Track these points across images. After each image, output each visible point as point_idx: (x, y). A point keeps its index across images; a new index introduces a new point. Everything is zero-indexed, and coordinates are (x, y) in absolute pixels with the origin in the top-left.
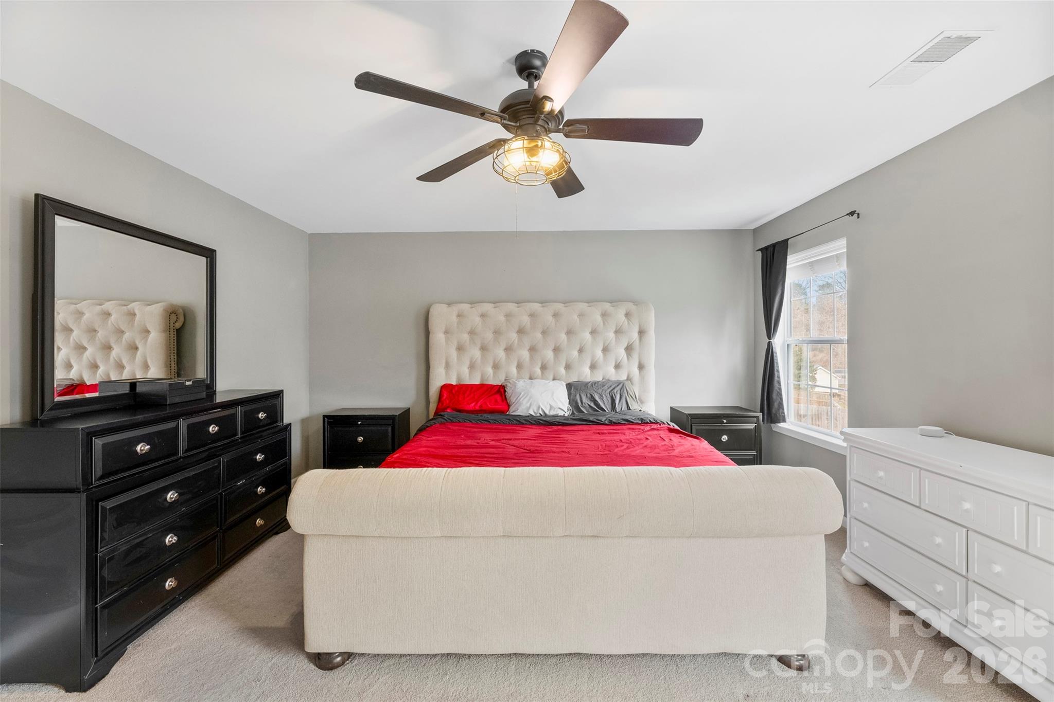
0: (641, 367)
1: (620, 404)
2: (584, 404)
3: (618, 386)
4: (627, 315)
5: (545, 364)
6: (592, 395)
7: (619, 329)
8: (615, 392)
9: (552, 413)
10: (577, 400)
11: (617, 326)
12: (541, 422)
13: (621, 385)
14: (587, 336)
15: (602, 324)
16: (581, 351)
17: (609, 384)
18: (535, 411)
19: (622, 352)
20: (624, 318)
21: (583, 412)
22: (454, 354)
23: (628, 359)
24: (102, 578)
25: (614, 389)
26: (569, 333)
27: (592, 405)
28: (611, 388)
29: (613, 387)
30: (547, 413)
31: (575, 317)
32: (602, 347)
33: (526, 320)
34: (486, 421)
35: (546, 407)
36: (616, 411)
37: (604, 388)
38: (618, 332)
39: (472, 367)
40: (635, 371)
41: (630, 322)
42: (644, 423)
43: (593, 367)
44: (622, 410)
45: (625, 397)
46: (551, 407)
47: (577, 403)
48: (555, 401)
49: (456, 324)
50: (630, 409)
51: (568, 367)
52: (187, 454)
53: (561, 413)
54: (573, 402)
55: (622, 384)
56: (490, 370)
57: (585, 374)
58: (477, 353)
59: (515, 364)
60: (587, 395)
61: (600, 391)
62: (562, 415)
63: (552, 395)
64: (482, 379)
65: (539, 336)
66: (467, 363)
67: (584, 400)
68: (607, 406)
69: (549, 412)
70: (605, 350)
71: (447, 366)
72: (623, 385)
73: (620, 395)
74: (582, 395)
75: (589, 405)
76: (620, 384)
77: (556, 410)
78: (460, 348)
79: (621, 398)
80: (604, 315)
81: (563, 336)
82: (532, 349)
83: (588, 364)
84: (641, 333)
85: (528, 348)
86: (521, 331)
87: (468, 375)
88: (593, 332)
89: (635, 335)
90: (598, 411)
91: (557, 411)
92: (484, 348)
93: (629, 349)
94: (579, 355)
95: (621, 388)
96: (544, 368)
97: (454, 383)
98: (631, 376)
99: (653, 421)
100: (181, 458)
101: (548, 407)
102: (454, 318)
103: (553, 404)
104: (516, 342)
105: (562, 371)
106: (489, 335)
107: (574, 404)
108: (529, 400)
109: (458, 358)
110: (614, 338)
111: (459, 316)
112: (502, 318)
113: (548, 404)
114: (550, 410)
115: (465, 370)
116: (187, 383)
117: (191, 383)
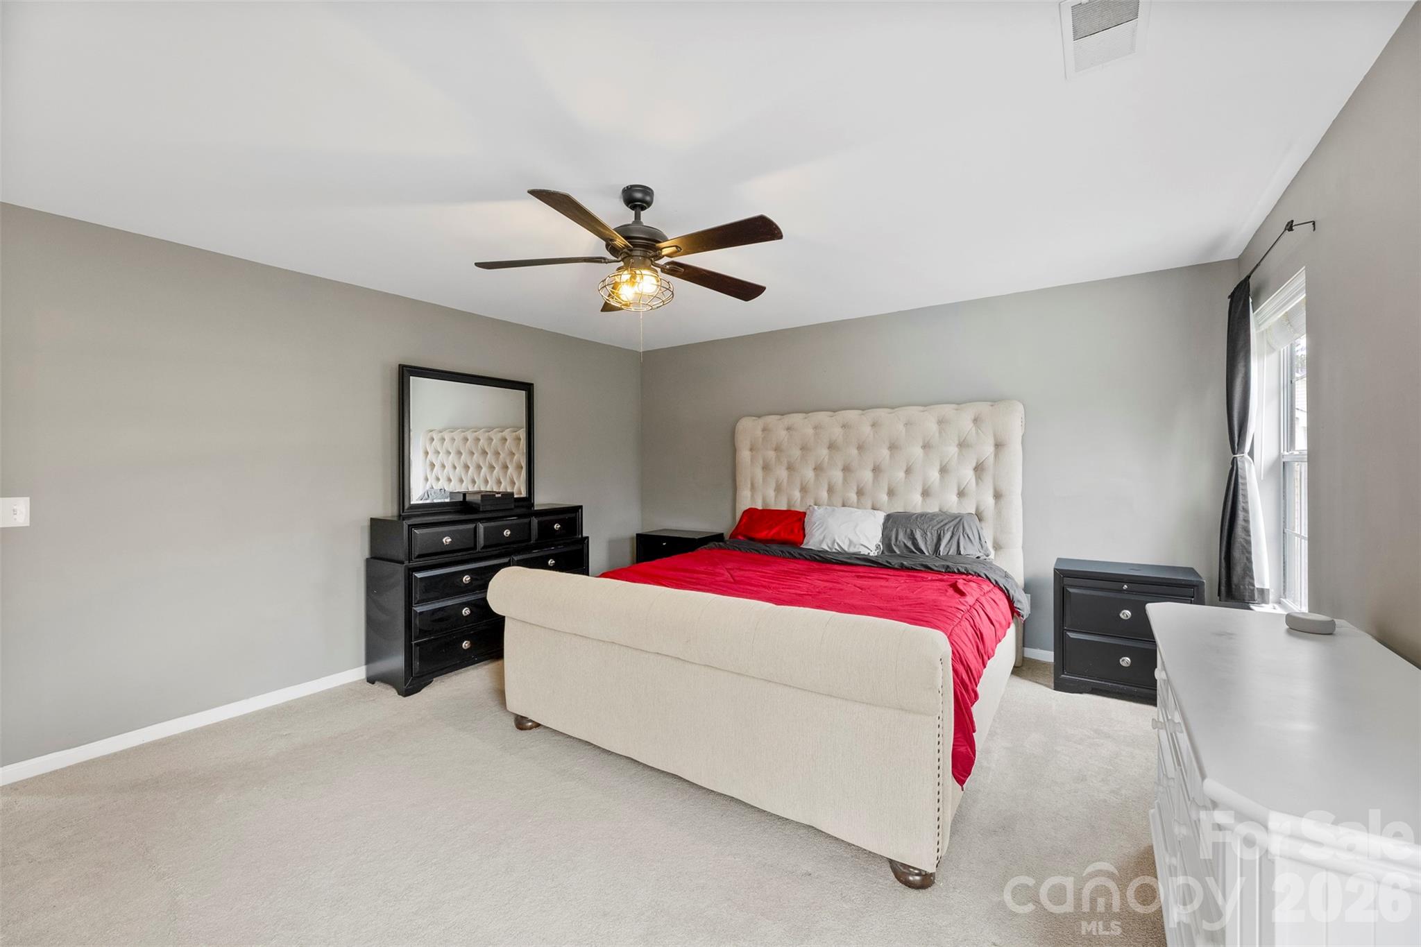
0: (998, 496)
1: (948, 546)
2: (898, 542)
3: (953, 520)
4: (976, 420)
5: (862, 489)
6: (912, 531)
7: (964, 441)
8: (946, 529)
9: (852, 550)
10: (891, 536)
11: (959, 437)
12: (817, 557)
13: (957, 522)
14: (917, 451)
15: (937, 434)
16: (908, 471)
17: (941, 518)
18: (830, 546)
19: (968, 474)
20: (972, 425)
21: (895, 552)
22: (759, 473)
23: (977, 483)
24: (415, 624)
25: (946, 524)
26: (893, 447)
27: (909, 544)
28: (942, 524)
29: (945, 522)
30: (846, 550)
31: (901, 427)
32: (938, 467)
33: (837, 432)
34: (756, 550)
35: (844, 543)
36: (939, 554)
37: (930, 523)
38: (963, 445)
39: (778, 489)
40: (989, 501)
41: (979, 431)
42: (949, 572)
43: (926, 493)
44: (949, 554)
45: (958, 536)
46: (851, 542)
47: (890, 540)
48: (857, 535)
49: (761, 439)
50: (960, 554)
51: (891, 493)
52: (483, 550)
53: (864, 551)
54: (886, 539)
55: (958, 519)
56: (797, 495)
57: (914, 503)
58: (782, 473)
59: (826, 487)
60: (906, 531)
61: (926, 526)
62: (866, 554)
63: (856, 527)
64: (789, 504)
65: (854, 452)
66: (773, 485)
67: (901, 537)
68: (929, 548)
69: (848, 549)
70: (943, 470)
71: (753, 488)
72: (961, 520)
73: (953, 533)
74: (900, 530)
75: (905, 544)
76: (957, 518)
77: (857, 546)
78: (766, 468)
79: (952, 537)
80: (941, 422)
81: (885, 452)
82: (846, 469)
83: (920, 490)
84: (998, 446)
85: (842, 468)
86: (832, 446)
87: (773, 499)
88: (926, 446)
89: (989, 450)
90: (916, 553)
91: (858, 548)
92: (790, 468)
93: (979, 469)
94: (906, 478)
95: (956, 525)
96: (860, 493)
97: (760, 507)
98: (982, 508)
99: (963, 571)
100: (479, 552)
101: (847, 542)
102: (759, 433)
103: (855, 539)
104: (826, 460)
105: (884, 497)
106: (796, 453)
107: (887, 542)
108: (823, 532)
109: (764, 480)
110: (956, 455)
111: (764, 430)
112: (810, 431)
113: (847, 539)
114: (850, 546)
115: (771, 493)
116: (497, 496)
117: (500, 495)
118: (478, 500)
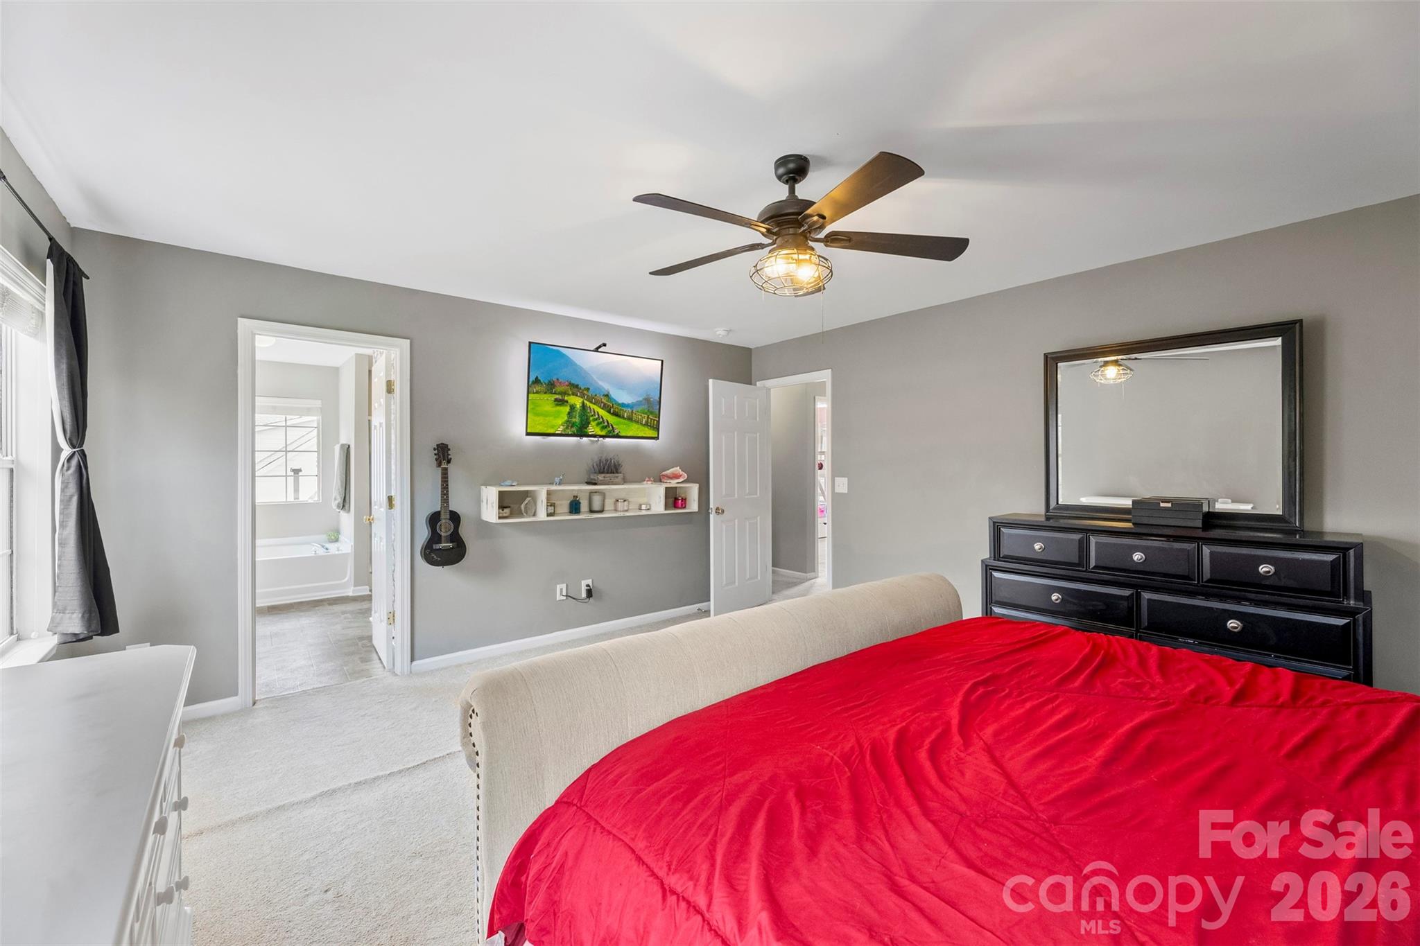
52: (1094, 571)
116: (1162, 505)
117: (1169, 505)
118: (1129, 505)
